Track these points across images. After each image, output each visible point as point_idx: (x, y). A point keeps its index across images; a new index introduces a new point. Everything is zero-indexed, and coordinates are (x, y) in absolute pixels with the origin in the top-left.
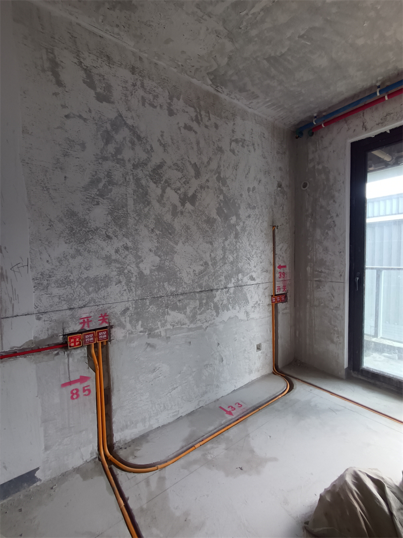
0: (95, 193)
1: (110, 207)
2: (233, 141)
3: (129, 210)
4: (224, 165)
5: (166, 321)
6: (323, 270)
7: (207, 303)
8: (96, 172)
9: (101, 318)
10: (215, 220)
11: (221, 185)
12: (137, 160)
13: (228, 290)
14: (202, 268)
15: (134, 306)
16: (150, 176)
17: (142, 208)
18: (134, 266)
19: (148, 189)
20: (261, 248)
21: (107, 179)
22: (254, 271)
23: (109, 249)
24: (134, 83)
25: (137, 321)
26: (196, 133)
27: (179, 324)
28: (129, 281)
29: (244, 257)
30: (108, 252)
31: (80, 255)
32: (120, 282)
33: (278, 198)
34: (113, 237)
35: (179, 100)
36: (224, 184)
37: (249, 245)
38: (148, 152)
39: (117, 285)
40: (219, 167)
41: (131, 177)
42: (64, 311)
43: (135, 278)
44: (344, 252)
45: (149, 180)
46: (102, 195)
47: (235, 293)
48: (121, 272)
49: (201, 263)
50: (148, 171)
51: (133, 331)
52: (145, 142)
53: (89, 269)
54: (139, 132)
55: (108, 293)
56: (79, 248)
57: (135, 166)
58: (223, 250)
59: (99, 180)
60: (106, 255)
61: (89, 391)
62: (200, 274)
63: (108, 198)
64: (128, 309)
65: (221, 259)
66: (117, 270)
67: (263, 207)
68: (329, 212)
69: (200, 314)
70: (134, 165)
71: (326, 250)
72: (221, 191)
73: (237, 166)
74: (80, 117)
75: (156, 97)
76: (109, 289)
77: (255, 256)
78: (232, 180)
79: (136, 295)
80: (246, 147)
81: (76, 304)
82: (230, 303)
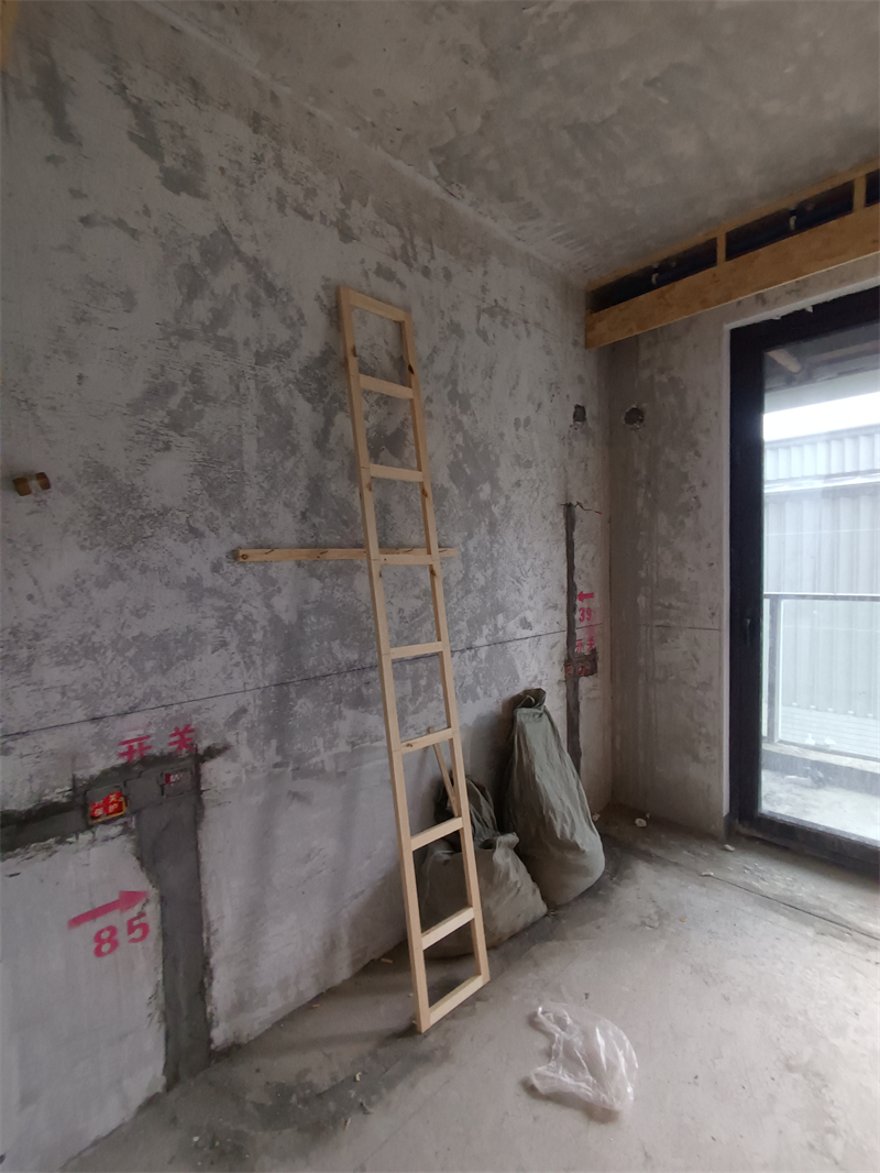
0: (157, 420)
1: (198, 456)
2: (483, 311)
3: (246, 466)
4: (464, 368)
5: (336, 735)
6: (674, 603)
7: (429, 686)
8: (162, 367)
9: (176, 738)
10: (447, 491)
11: (458, 411)
12: (265, 343)
13: (476, 652)
14: (419, 603)
15: (259, 702)
16: (297, 382)
17: (278, 460)
18: (258, 602)
19: (292, 414)
20: (543, 556)
21: (189, 387)
22: (529, 607)
23: (196, 561)
24: (259, 154)
25: (267, 739)
26: (402, 286)
27: (367, 739)
28: (246, 643)
29: (508, 577)
30: (193, 569)
31: (122, 577)
32: (224, 644)
33: (575, 443)
34: (207, 532)
35: (365, 206)
36: (465, 407)
37: (519, 548)
38: (291, 326)
39: (216, 653)
40: (454, 368)
41: (252, 384)
42: (76, 727)
43: (262, 632)
44: (720, 563)
45: (296, 393)
46: (176, 425)
47: (489, 658)
48: (226, 619)
49: (417, 591)
50: (294, 371)
51: (256, 764)
52: (285, 300)
53: (145, 614)
54: (269, 275)
55: (194, 675)
56: (118, 561)
57: (261, 359)
58: (463, 562)
59: (170, 389)
60: (188, 578)
61: (145, 927)
62: (413, 618)
63: (194, 435)
64: (243, 711)
65: (459, 583)
66: (216, 614)
67: (546, 463)
68: (685, 477)
69: (414, 713)
70: (257, 354)
71: (679, 558)
72: (459, 426)
73: (492, 368)
74: (120, 223)
75: (311, 193)
76: (195, 664)
77: (530, 573)
78: (482, 399)
79: (263, 674)
80: (510, 325)
81: (107, 707)
82: (479, 683)
